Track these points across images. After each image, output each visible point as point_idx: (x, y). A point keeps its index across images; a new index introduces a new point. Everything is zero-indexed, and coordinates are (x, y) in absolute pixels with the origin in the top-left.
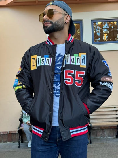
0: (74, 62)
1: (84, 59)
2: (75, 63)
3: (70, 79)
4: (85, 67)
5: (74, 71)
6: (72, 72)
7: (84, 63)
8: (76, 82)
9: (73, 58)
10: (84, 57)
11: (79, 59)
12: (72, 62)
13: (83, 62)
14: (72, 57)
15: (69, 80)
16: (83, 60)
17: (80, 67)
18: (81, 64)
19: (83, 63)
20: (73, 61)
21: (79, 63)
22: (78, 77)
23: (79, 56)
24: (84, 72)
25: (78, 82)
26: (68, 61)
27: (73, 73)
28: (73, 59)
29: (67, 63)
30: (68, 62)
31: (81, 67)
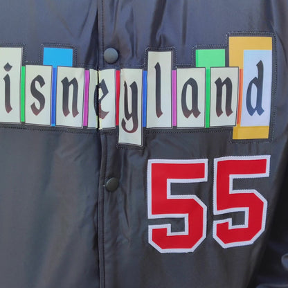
0: (197, 114)
1: (258, 82)
2: (201, 116)
4: (265, 135)
5: (205, 161)
7: (260, 111)
9: (192, 82)
10: (260, 66)
11: (228, 82)
14: (184, 74)
18: (238, 120)
19: (251, 111)
21: (229, 112)
23: (227, 65)
26: (163, 109)
27: (205, 179)
28: (189, 88)
29: (154, 122)
30: (159, 113)
31: (239, 135)
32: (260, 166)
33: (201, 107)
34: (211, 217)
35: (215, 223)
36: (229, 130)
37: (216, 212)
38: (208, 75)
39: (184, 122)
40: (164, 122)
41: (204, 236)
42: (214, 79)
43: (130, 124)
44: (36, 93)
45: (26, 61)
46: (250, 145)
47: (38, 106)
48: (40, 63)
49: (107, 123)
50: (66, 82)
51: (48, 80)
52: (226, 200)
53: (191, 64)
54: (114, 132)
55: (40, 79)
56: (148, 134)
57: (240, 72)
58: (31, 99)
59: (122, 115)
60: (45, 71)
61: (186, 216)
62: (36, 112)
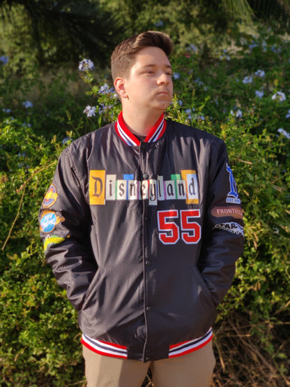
32: (196, 213)
34: (181, 232)
35: (183, 233)
39: (169, 198)
41: (179, 238)
44: (121, 189)
45: (117, 178)
46: (193, 206)
47: (122, 193)
48: (123, 179)
49: (144, 197)
50: (131, 185)
51: (125, 184)
52: (186, 226)
53: (170, 179)
54: (147, 201)
55: (123, 185)
58: (119, 191)
59: (150, 195)
60: (124, 182)
62: (121, 195)
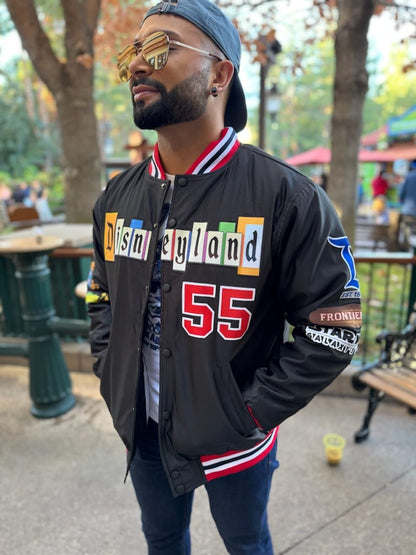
0: (216, 256)
1: (254, 242)
2: (219, 258)
3: (200, 318)
4: (257, 273)
5: (214, 286)
6: (210, 291)
7: (254, 260)
8: (221, 326)
9: (215, 239)
10: (255, 233)
11: (236, 241)
12: (211, 256)
13: (251, 256)
14: (212, 234)
15: (197, 320)
16: (251, 245)
17: (239, 273)
19: (249, 259)
20: (213, 252)
21: (236, 258)
22: (231, 307)
23: (236, 232)
24: (254, 290)
25: (229, 324)
27: (214, 296)
28: (214, 242)
29: (192, 259)
30: (196, 254)
31: (241, 272)
33: (219, 253)
36: (235, 269)
37: (219, 317)
38: (225, 235)
40: (198, 259)
42: (227, 239)
43: (180, 259)
56: (189, 265)
57: (243, 236)
61: (202, 316)
